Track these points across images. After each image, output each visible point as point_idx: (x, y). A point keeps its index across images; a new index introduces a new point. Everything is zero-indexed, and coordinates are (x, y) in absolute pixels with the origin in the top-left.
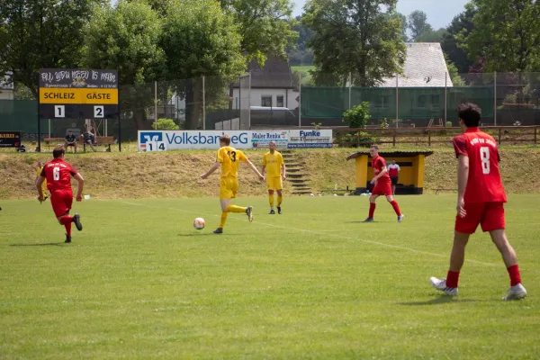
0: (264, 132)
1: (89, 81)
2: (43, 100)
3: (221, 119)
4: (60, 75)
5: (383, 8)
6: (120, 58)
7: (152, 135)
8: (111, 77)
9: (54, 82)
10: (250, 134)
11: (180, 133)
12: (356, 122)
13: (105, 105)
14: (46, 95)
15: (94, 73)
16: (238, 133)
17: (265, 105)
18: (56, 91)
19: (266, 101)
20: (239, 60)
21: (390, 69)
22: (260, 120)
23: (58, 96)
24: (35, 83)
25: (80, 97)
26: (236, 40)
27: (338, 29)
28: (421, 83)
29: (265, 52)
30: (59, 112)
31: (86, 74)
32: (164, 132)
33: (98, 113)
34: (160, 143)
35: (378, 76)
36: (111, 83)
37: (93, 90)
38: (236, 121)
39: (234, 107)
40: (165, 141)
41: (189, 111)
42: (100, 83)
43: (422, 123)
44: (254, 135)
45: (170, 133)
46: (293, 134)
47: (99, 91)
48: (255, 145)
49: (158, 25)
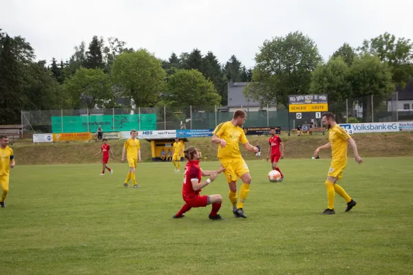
0: (405, 123)
1: (314, 100)
2: (291, 111)
3: (382, 117)
4: (299, 98)
6: (329, 88)
7: (345, 126)
8: (324, 98)
9: (296, 101)
10: (397, 124)
11: (360, 124)
13: (321, 112)
14: (293, 108)
15: (316, 97)
16: (391, 124)
17: (405, 109)
18: (297, 106)
19: (406, 106)
20: (393, 86)
22: (403, 117)
23: (298, 108)
24: (286, 102)
25: (309, 109)
26: (389, 75)
29: (406, 81)
30: (299, 117)
31: (311, 97)
32: (352, 125)
33: (318, 116)
34: (349, 130)
36: (324, 101)
37: (315, 104)
38: (390, 117)
39: (389, 110)
40: (352, 129)
41: (364, 113)
42: (319, 101)
44: (400, 125)
45: (355, 125)
47: (317, 105)
48: (401, 130)
49: (347, 70)
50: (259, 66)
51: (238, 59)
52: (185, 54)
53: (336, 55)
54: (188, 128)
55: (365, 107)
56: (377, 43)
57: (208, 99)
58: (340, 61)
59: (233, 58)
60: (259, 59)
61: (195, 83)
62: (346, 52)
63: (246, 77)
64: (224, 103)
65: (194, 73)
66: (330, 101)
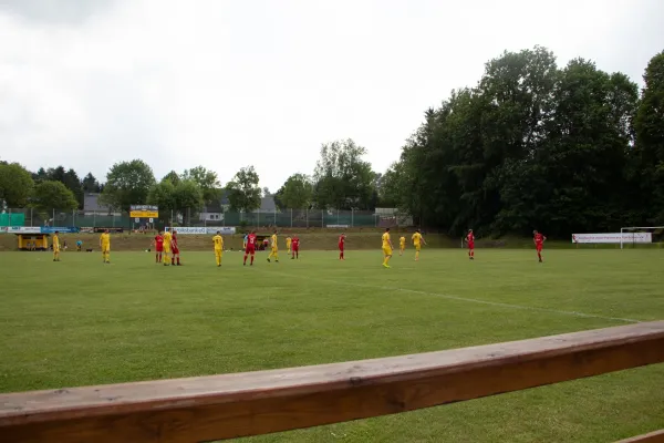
0: (210, 228)
1: (148, 209)
2: (131, 216)
3: (196, 224)
4: (138, 207)
5: (253, 186)
6: (160, 201)
9: (136, 209)
10: (205, 229)
12: (244, 225)
13: (155, 219)
14: (133, 214)
15: (150, 207)
16: (201, 228)
18: (136, 213)
19: (212, 217)
20: (202, 202)
21: (256, 206)
22: (209, 224)
23: (137, 215)
24: (128, 210)
25: (145, 215)
26: (201, 195)
27: (238, 192)
28: (266, 211)
29: (212, 200)
30: (137, 221)
31: (146, 207)
33: (151, 221)
35: (251, 208)
36: (156, 210)
37: (149, 212)
38: (201, 224)
39: (200, 219)
41: (183, 220)
42: (151, 210)
43: (267, 226)
44: (207, 229)
46: (221, 229)
47: (151, 213)
48: (207, 233)
49: (174, 189)
50: (110, 182)
51: (94, 175)
52: (52, 169)
53: (166, 178)
54: (51, 225)
55: (184, 216)
56: (194, 172)
57: (68, 204)
58: (169, 183)
59: (90, 174)
60: (109, 176)
61: (59, 191)
62: (172, 176)
63: (99, 189)
64: (81, 207)
65: (58, 184)
66: (160, 210)
